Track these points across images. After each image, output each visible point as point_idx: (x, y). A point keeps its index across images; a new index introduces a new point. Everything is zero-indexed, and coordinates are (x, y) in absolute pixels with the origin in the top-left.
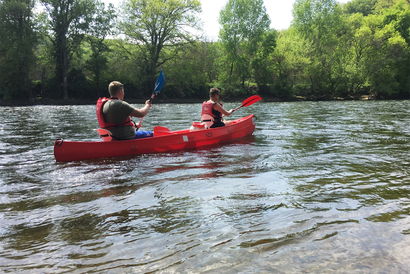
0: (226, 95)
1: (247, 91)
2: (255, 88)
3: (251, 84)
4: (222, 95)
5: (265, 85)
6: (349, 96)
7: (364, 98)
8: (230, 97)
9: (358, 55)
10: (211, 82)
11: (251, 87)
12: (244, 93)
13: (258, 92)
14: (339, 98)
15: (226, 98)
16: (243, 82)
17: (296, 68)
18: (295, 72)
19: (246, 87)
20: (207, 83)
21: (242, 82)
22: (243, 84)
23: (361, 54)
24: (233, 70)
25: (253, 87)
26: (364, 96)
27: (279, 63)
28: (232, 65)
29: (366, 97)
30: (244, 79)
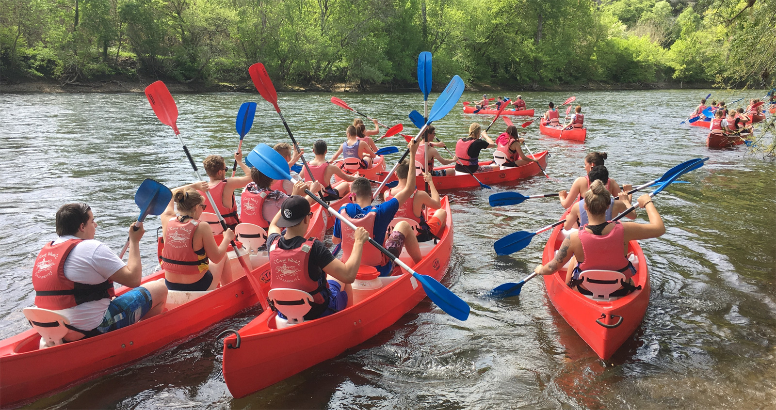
0: (67, 78)
1: (116, 69)
2: (133, 64)
3: (125, 54)
4: (59, 77)
5: (153, 58)
6: (312, 84)
7: (339, 87)
8: (77, 81)
9: (322, 10)
10: (30, 46)
11: (125, 61)
12: (110, 71)
13: (139, 71)
14: (297, 88)
15: (67, 81)
16: (106, 49)
17: (213, 28)
18: (211, 35)
19: (113, 59)
20: (22, 49)
21: (101, 50)
22: (105, 53)
23: (327, 9)
24: (80, 22)
25: (128, 62)
26: (339, 85)
27: (179, 14)
28: (77, 11)
29: (341, 87)
30: (106, 43)
